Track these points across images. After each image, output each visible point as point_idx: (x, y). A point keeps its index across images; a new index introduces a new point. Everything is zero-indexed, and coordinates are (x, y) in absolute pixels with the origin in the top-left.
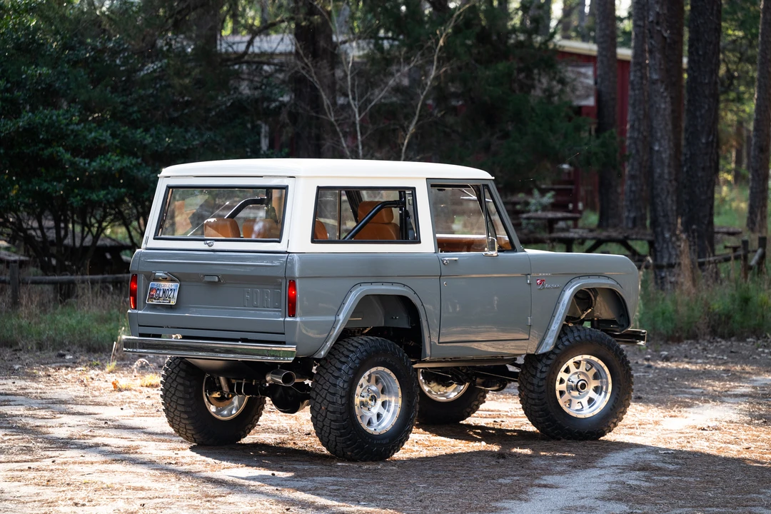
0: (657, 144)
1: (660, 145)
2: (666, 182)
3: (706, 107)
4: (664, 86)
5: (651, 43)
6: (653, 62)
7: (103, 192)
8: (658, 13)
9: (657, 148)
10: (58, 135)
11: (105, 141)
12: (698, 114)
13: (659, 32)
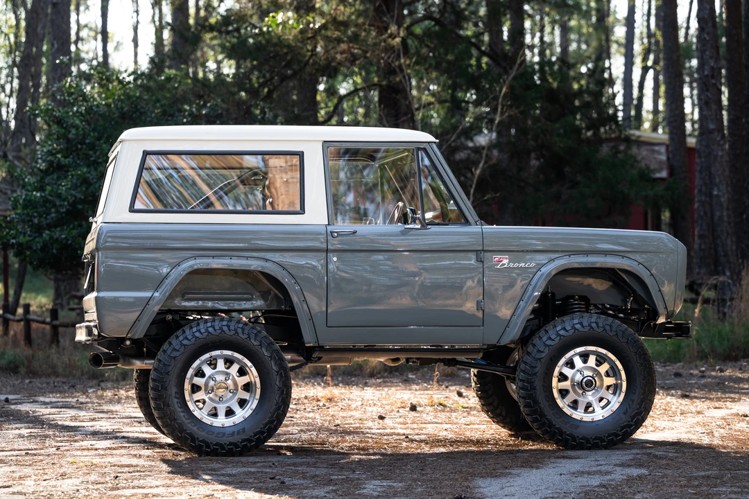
0: (716, 189)
1: (719, 190)
2: (726, 224)
4: (720, 135)
5: (707, 96)
6: (710, 113)
8: (712, 68)
9: (715, 193)
13: (715, 84)
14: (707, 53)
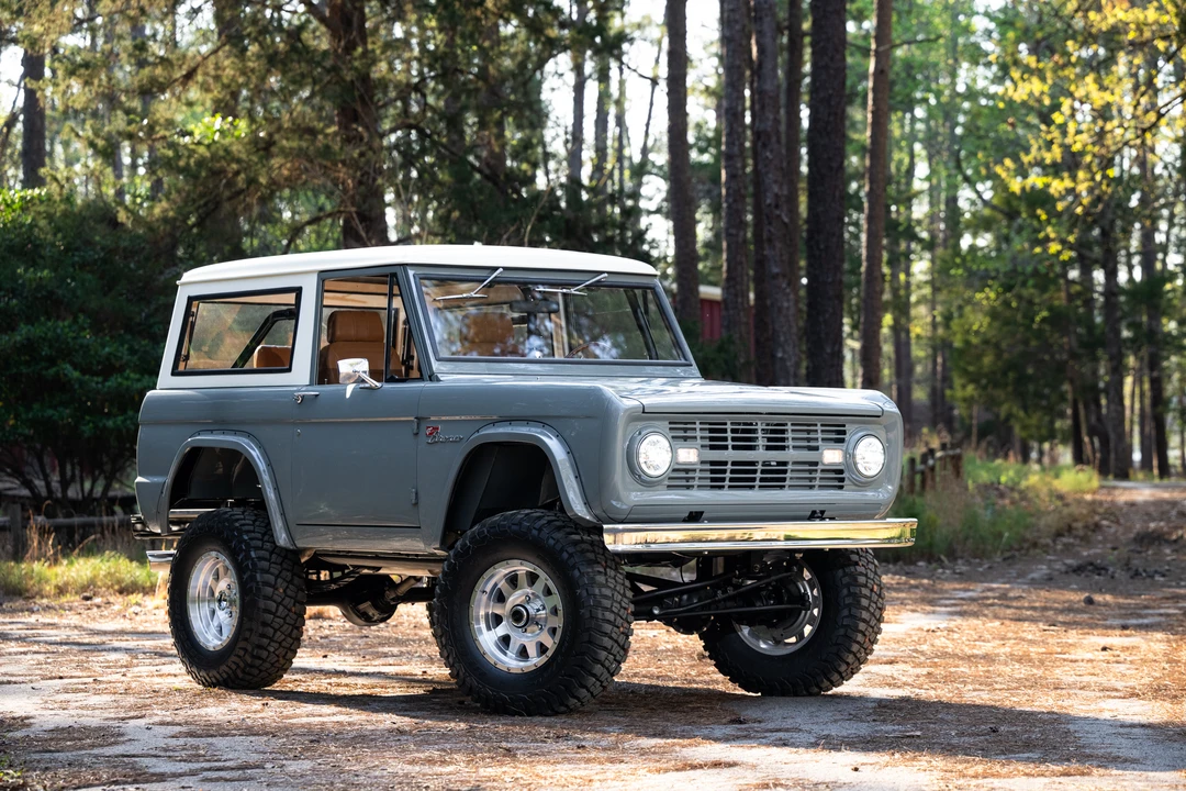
0: (780, 351)
1: (784, 352)
3: (831, 310)
4: (787, 282)
6: (774, 253)
7: (121, 418)
8: (776, 195)
9: (780, 355)
10: (64, 352)
11: (121, 358)
12: (821, 319)
13: (779, 216)
14: (770, 176)
